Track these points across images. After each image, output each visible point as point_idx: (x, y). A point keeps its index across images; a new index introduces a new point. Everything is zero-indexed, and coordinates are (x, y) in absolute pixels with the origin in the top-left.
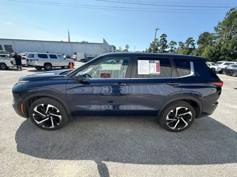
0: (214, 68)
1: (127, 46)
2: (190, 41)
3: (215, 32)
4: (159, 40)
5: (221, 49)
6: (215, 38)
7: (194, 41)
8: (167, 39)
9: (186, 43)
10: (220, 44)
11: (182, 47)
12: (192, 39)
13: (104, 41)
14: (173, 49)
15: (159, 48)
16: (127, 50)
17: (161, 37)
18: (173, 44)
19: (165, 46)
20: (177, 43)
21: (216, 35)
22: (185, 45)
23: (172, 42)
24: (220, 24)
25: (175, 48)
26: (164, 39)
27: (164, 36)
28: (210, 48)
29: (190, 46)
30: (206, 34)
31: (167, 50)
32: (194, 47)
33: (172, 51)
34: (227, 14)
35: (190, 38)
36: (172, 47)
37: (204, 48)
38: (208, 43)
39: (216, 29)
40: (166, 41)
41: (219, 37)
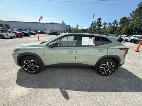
0: (127, 39)
1: (77, 26)
2: (115, 22)
3: (130, 17)
4: (97, 22)
5: (134, 27)
6: (130, 20)
7: (118, 22)
8: (101, 21)
9: (113, 24)
10: (133, 24)
11: (110, 26)
12: (117, 21)
13: (63, 22)
14: (105, 27)
15: (97, 27)
16: (77, 28)
17: (98, 20)
18: (105, 24)
19: (100, 26)
20: (108, 24)
21: (131, 19)
22: (113, 25)
23: (104, 23)
24: (133, 12)
25: (106, 27)
26: (99, 21)
27: (100, 19)
28: (126, 27)
29: (115, 26)
30: (125, 18)
31: (101, 28)
32: (118, 26)
33: (104, 28)
34: (138, 5)
35: (115, 21)
36: (104, 26)
37: (123, 27)
38: (126, 24)
39: (131, 15)
40: (101, 22)
41: (132, 20)
